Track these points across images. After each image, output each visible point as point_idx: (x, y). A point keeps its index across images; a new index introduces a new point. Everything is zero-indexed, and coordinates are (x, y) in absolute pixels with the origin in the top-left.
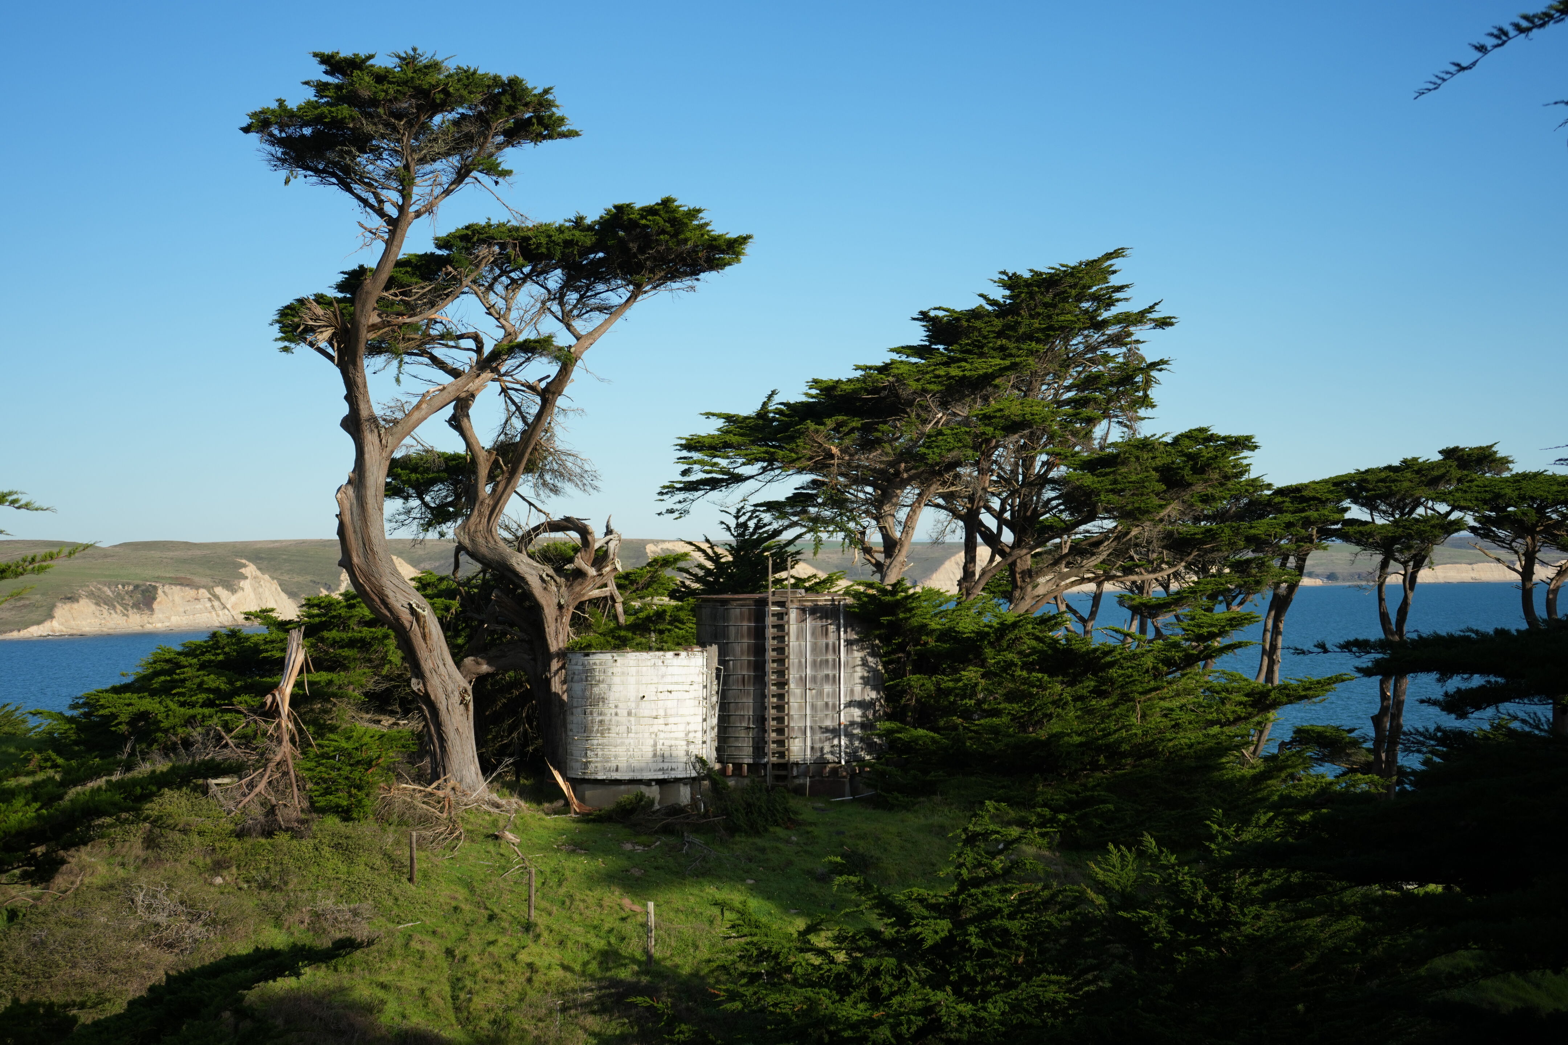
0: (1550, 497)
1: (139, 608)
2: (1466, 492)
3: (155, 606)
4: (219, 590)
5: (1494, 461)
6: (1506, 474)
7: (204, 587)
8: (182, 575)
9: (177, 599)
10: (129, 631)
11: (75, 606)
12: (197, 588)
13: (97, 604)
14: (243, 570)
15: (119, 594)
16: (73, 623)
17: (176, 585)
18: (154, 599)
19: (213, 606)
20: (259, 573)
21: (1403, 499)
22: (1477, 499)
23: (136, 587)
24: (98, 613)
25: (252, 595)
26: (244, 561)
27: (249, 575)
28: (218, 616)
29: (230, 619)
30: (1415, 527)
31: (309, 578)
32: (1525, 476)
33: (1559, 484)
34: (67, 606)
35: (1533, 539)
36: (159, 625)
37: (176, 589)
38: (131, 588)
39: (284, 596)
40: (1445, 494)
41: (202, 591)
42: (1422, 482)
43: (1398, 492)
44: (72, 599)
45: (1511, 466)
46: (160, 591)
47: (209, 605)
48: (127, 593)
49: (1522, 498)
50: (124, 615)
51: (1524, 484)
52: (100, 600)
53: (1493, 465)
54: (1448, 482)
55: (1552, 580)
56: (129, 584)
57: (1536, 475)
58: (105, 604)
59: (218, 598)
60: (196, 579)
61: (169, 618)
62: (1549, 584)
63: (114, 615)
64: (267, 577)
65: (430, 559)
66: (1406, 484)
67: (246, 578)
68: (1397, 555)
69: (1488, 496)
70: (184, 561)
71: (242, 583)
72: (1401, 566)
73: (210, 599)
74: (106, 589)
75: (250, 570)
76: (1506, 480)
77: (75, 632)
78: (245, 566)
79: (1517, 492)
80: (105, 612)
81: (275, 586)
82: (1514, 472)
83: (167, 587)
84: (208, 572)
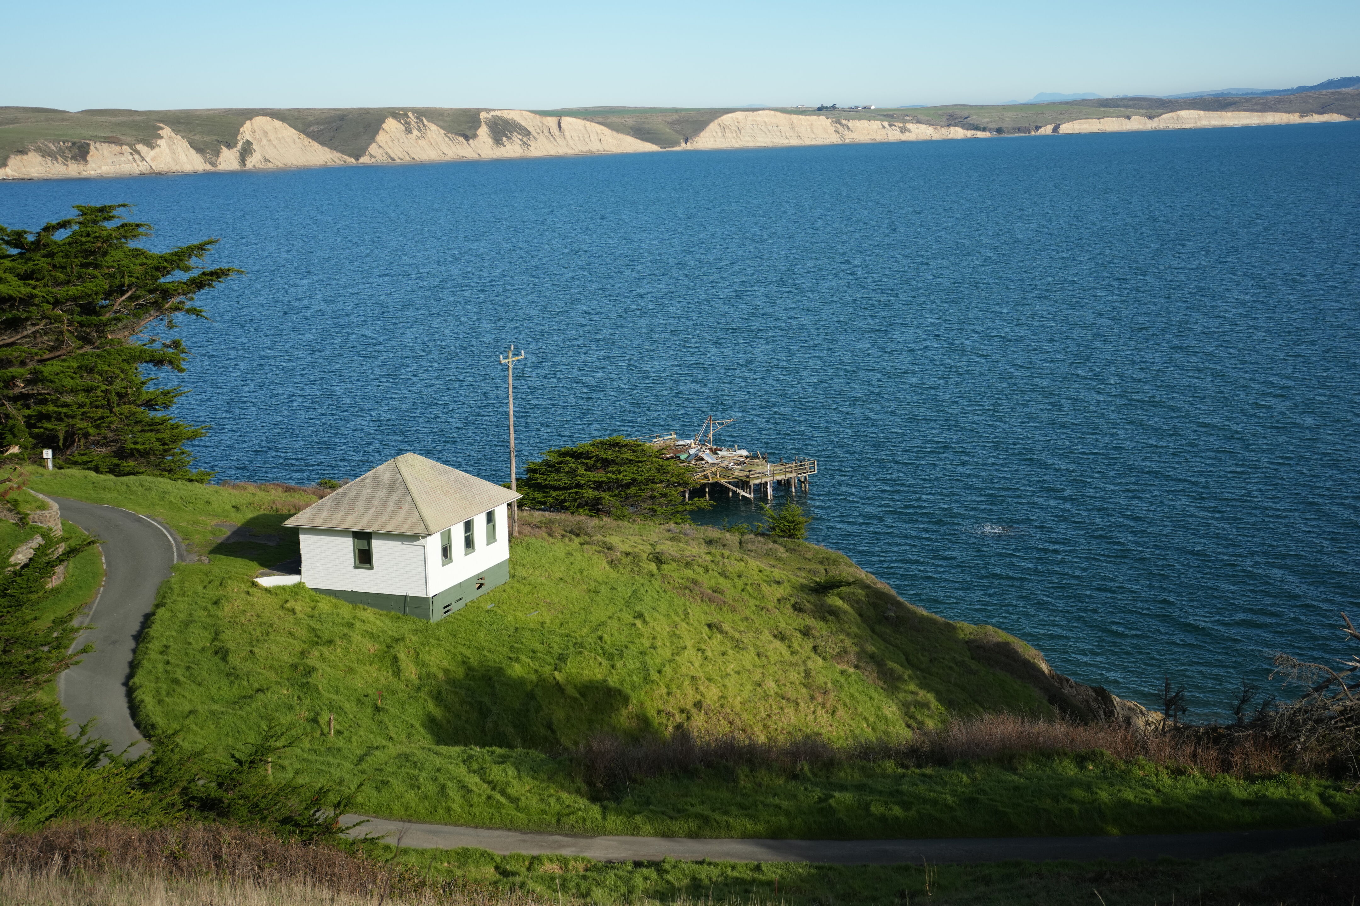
1: (76, 160)
3: (89, 158)
4: (140, 147)
7: (128, 144)
8: (114, 135)
9: (106, 153)
10: (68, 176)
11: (25, 157)
12: (121, 145)
13: (43, 156)
14: (160, 132)
15: (61, 149)
16: (23, 170)
17: (105, 142)
18: (88, 153)
19: (134, 159)
20: (173, 134)
23: (74, 144)
24: (43, 163)
25: (167, 151)
26: (162, 125)
27: (165, 136)
28: (138, 166)
29: (149, 168)
31: (214, 138)
34: (19, 158)
36: (92, 172)
37: (105, 146)
38: (70, 144)
39: (192, 151)
41: (125, 147)
44: (22, 152)
46: (92, 147)
47: (131, 158)
48: (67, 148)
50: (65, 164)
52: (45, 153)
56: (68, 141)
58: (49, 156)
59: (138, 153)
60: (124, 138)
61: (100, 167)
63: (56, 164)
64: (179, 137)
65: (318, 123)
67: (162, 138)
70: (119, 125)
71: (159, 142)
73: (131, 154)
74: (51, 145)
75: (166, 131)
77: (25, 177)
78: (162, 129)
80: (49, 162)
81: (186, 144)
83: (98, 145)
84: (135, 133)
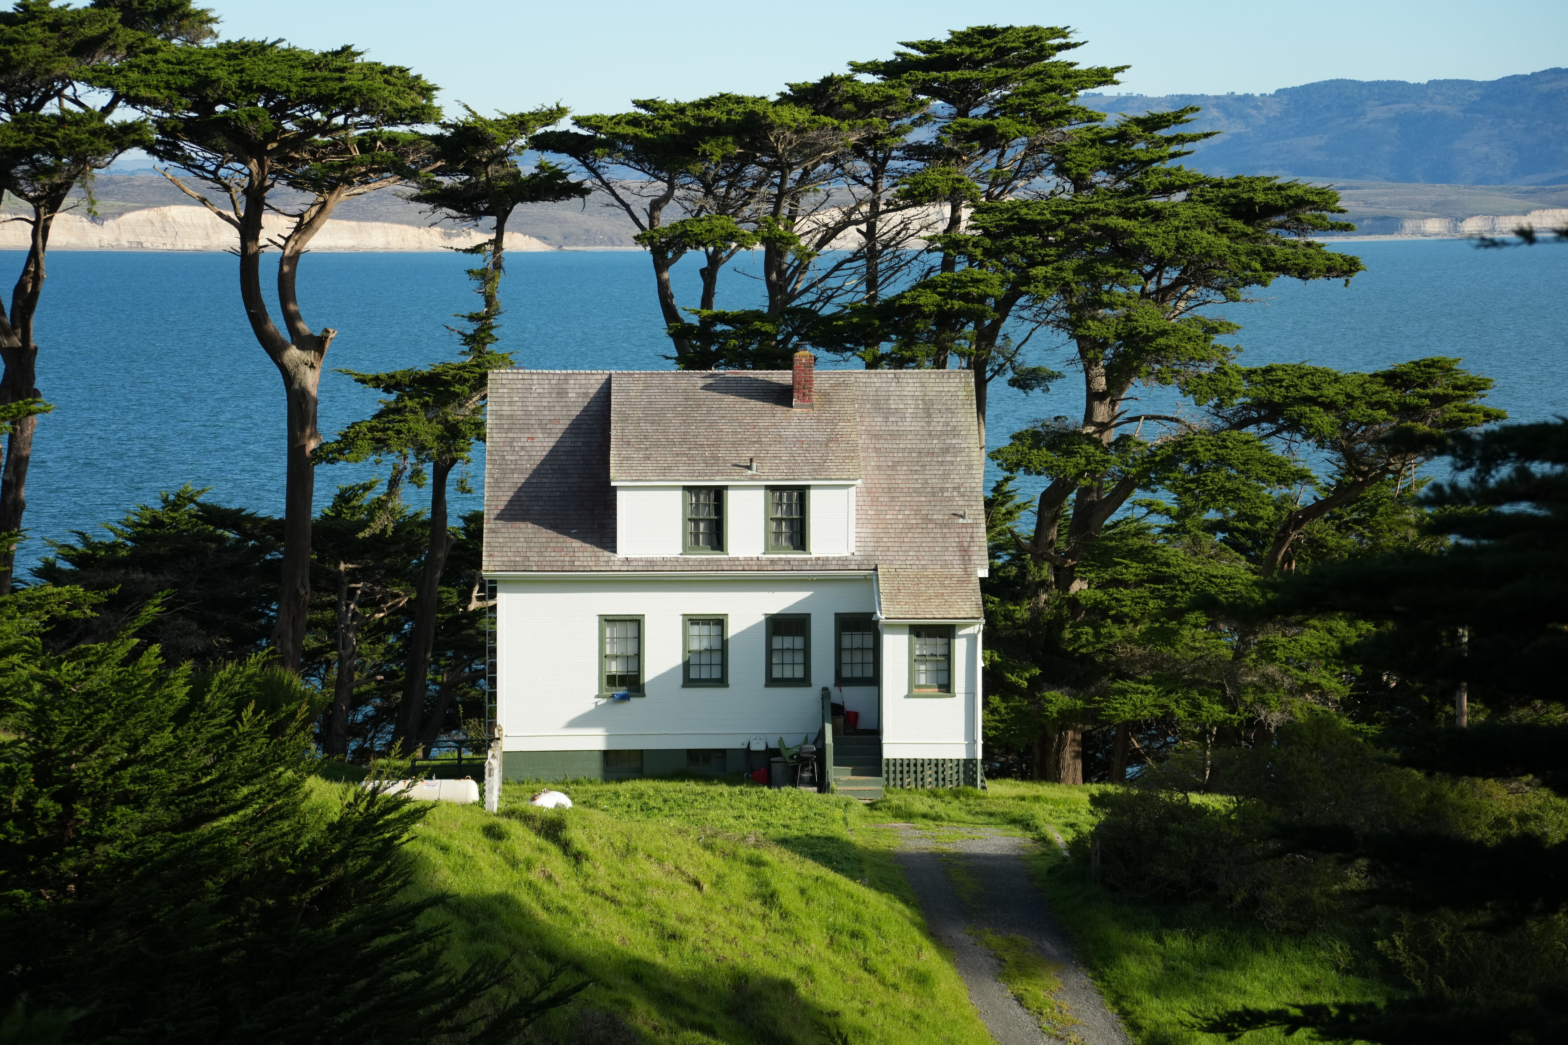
0: (294, 89)
2: (146, 71)
5: (187, 15)
6: (208, 43)
21: (32, 75)
22: (168, 86)
30: (60, 133)
32: (245, 49)
33: (306, 66)
35: (261, 165)
40: (109, 71)
42: (66, 47)
43: (22, 63)
45: (215, 27)
49: (247, 88)
51: (247, 62)
53: (186, 23)
54: (112, 50)
55: (287, 240)
57: (262, 48)
62: (283, 248)
66: (35, 49)
68: (24, 185)
69: (188, 82)
72: (30, 206)
76: (213, 54)
79: (236, 77)
82: (222, 39)
